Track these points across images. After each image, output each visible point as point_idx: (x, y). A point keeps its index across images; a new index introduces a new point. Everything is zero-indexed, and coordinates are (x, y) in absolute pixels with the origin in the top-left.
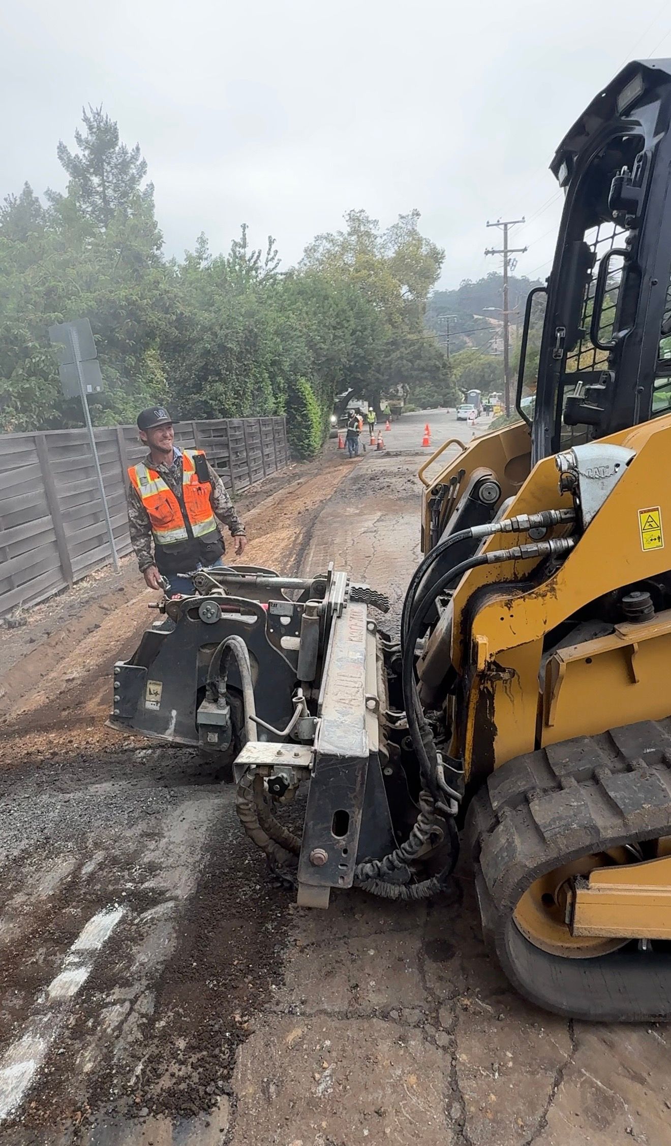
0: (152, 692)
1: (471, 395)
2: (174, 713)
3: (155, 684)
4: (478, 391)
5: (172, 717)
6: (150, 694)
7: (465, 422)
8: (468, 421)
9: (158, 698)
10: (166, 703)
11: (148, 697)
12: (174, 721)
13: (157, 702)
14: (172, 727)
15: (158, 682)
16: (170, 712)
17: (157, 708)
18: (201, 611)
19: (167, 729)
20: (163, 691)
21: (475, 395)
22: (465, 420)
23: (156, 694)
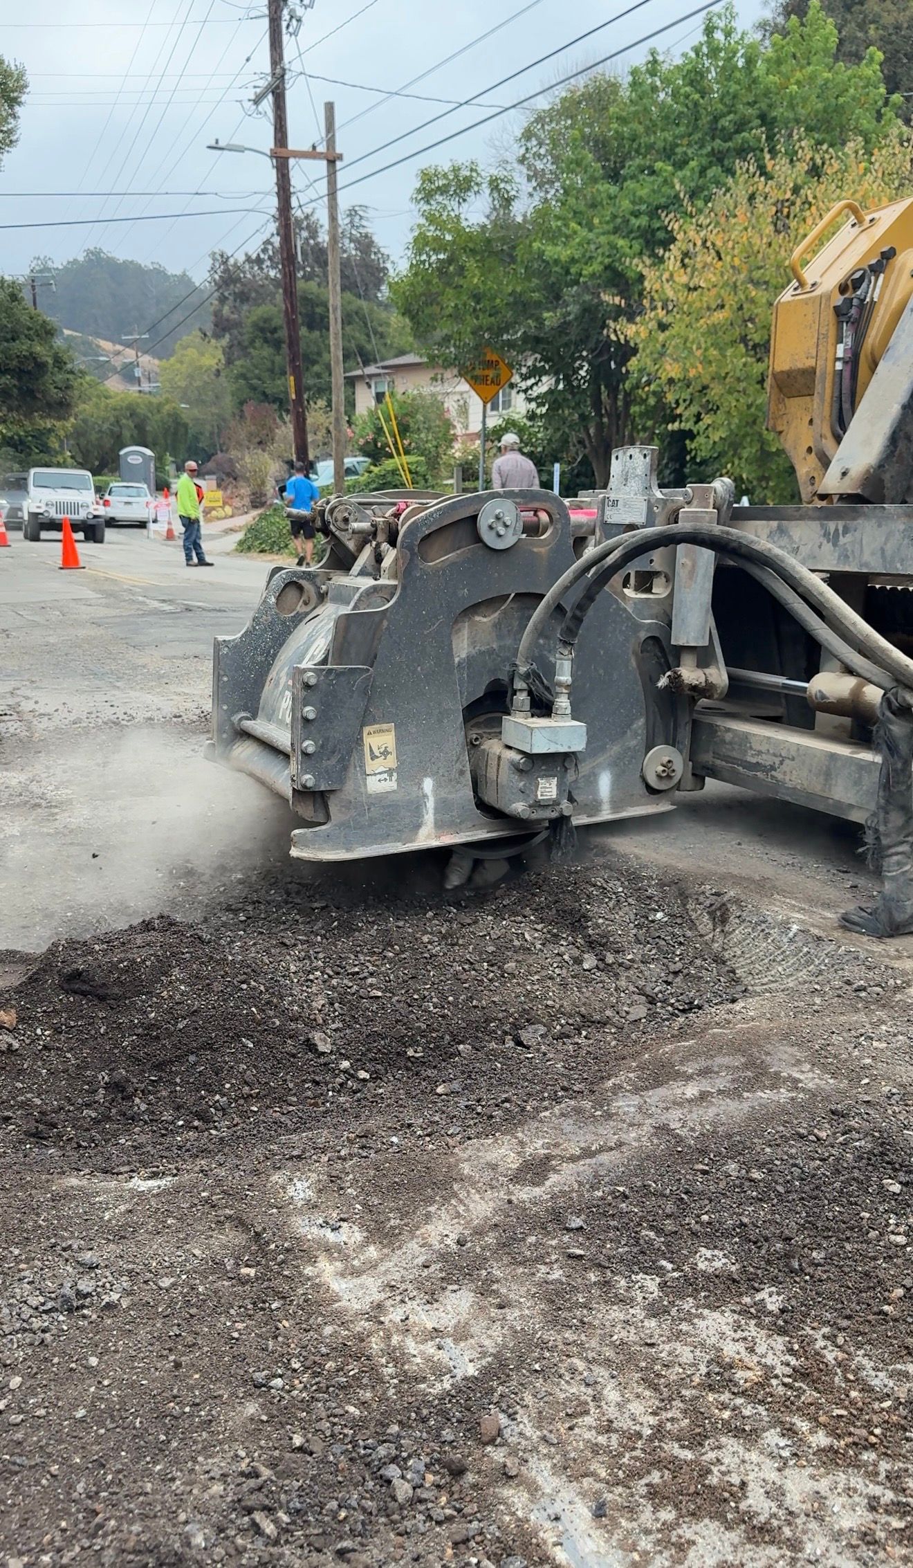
0: (377, 753)
1: (131, 460)
2: (428, 784)
3: (381, 731)
4: (148, 452)
5: (425, 796)
6: (373, 757)
7: (144, 531)
8: (151, 526)
9: (391, 761)
10: (407, 772)
11: (371, 766)
12: (431, 804)
13: (390, 772)
14: (429, 817)
15: (385, 726)
16: (419, 785)
17: (391, 785)
18: (483, 523)
19: (418, 826)
20: (399, 740)
21: (139, 460)
22: (142, 525)
23: (385, 753)
